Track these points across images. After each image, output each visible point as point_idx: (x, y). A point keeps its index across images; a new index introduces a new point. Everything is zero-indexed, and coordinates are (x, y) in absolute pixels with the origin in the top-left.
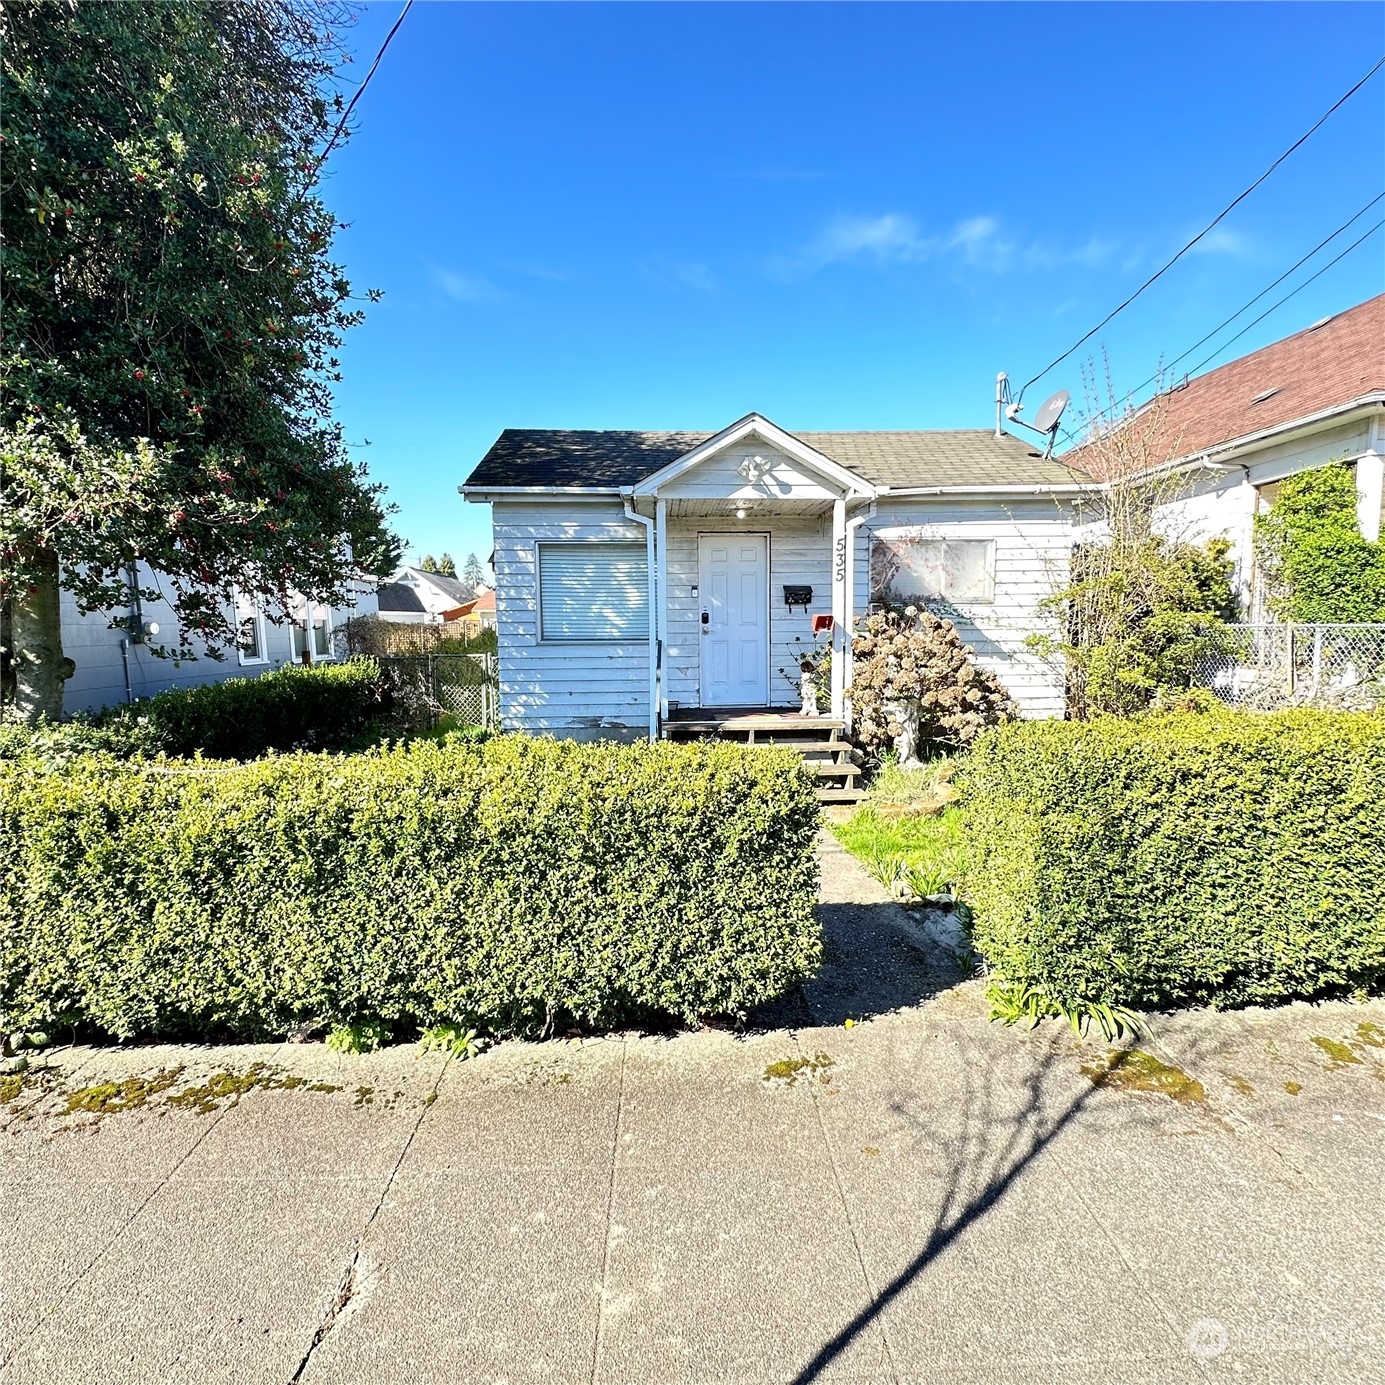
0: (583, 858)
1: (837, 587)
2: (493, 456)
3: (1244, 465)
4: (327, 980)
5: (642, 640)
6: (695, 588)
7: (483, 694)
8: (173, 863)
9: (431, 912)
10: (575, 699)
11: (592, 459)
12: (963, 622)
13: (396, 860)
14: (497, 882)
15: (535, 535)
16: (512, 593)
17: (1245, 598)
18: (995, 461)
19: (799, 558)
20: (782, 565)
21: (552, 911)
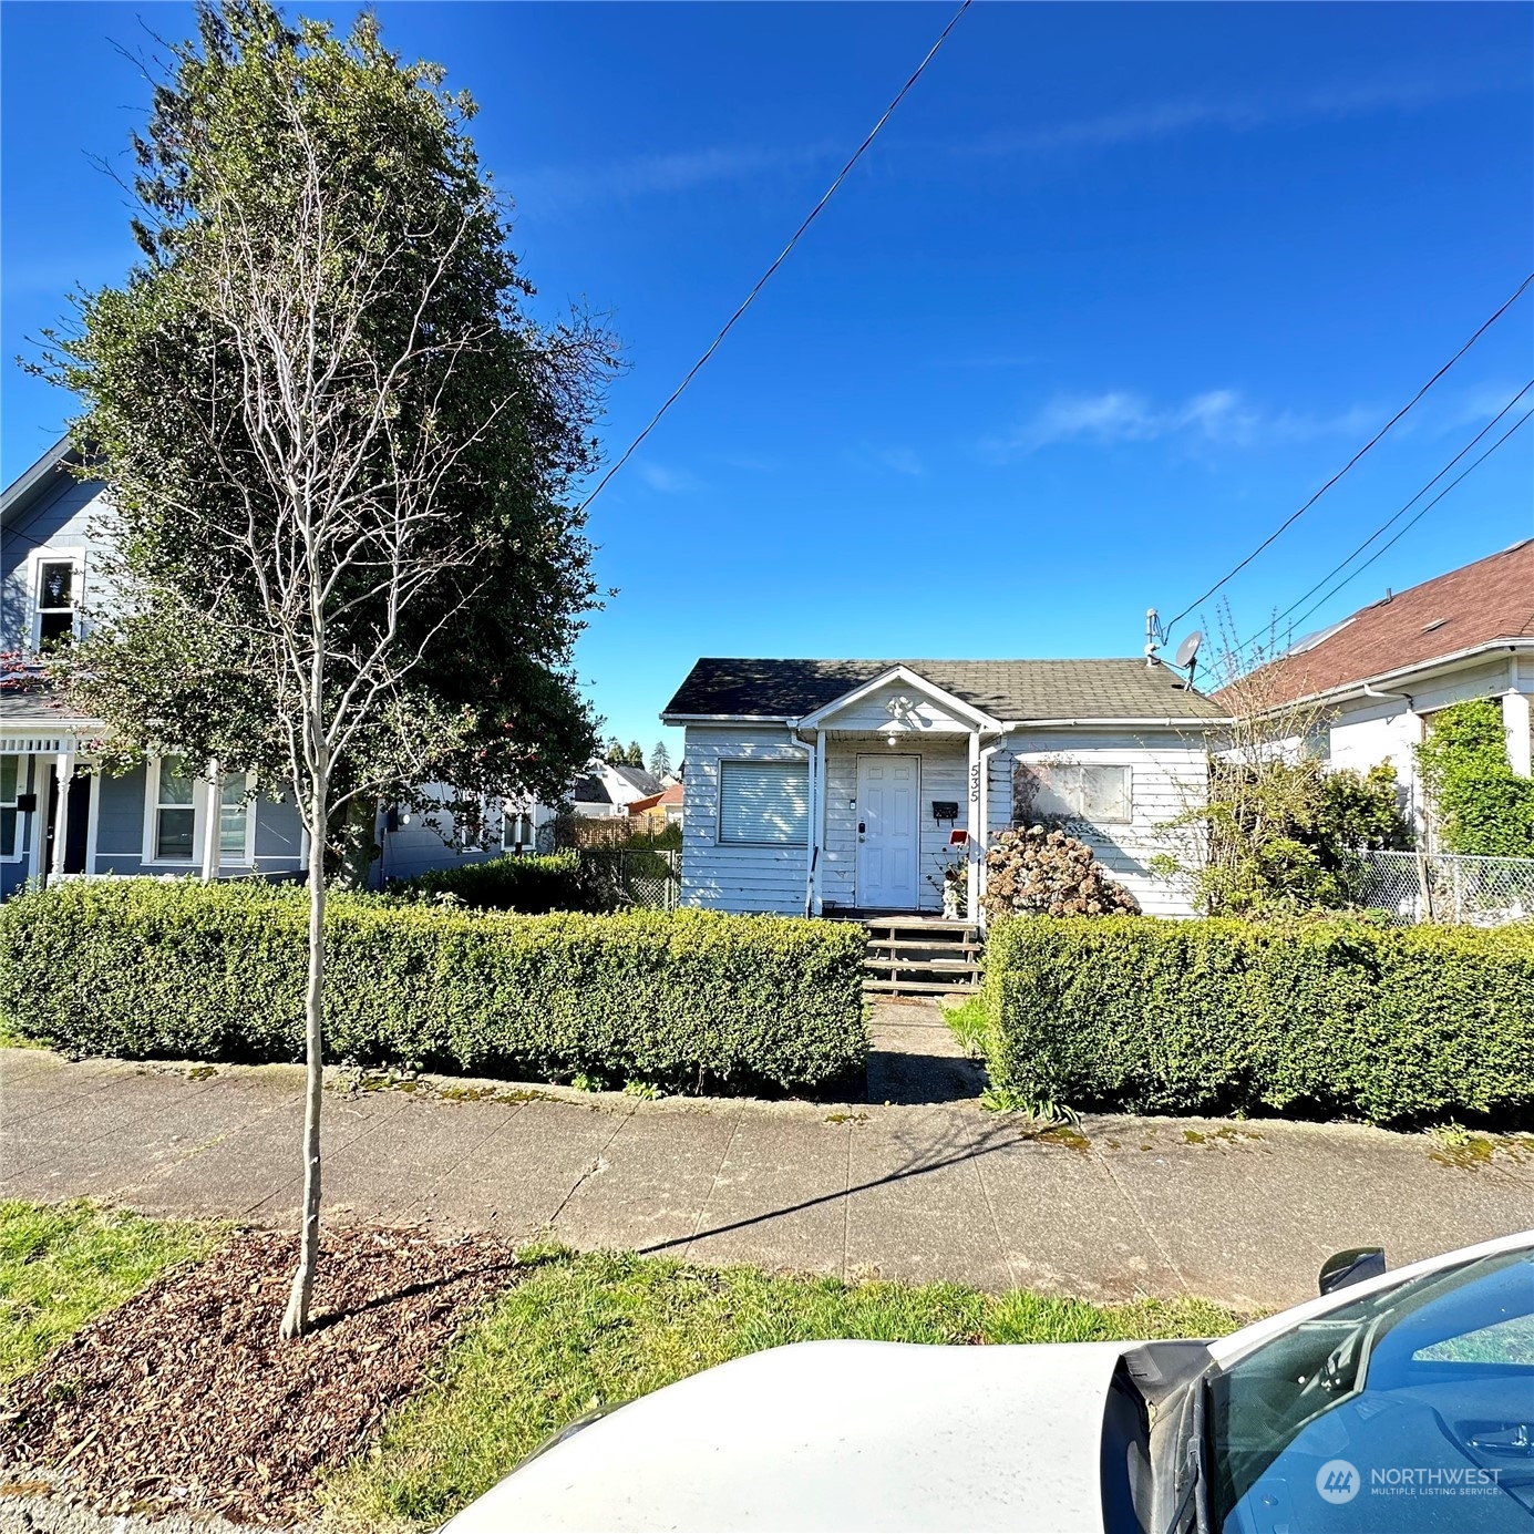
0: (724, 976)
1: (973, 807)
2: (689, 684)
3: (1407, 695)
4: (579, 1040)
5: (802, 845)
6: (853, 801)
7: (666, 887)
8: (510, 963)
9: (639, 1002)
10: (744, 895)
11: (771, 688)
12: (1101, 840)
13: (624, 971)
14: (677, 987)
15: (718, 753)
16: (697, 801)
17: (1420, 825)
18: (1136, 691)
19: (946, 778)
20: (931, 784)
21: (706, 1007)
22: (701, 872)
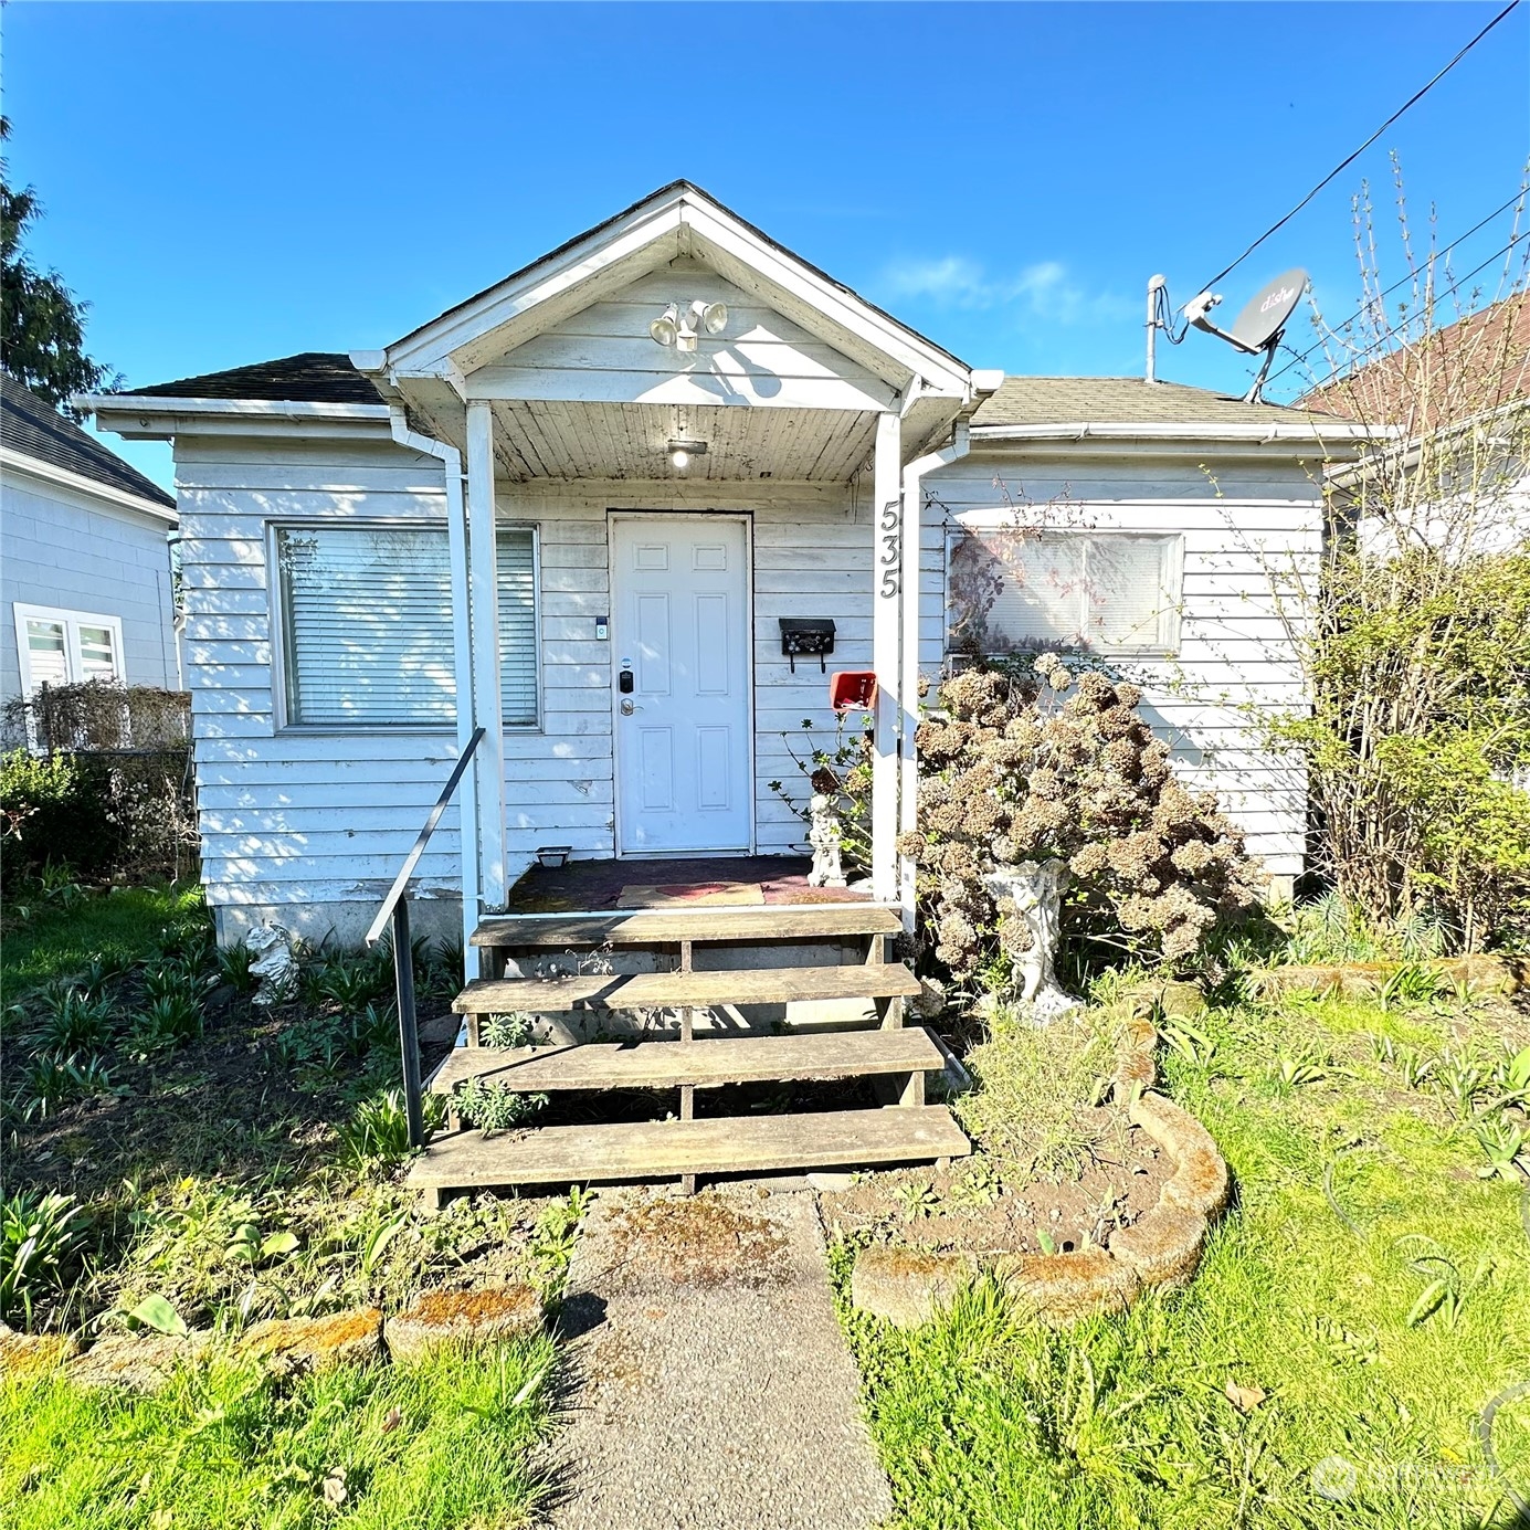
1: (884, 610)
6: (602, 621)
10: (360, 845)
15: (266, 508)
16: (224, 629)
19: (809, 565)
20: (777, 579)
22: (247, 797)
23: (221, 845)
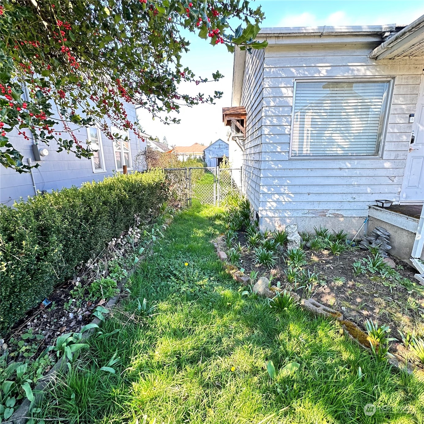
10: (311, 198)
15: (296, 75)
22: (277, 181)
23: (266, 197)
